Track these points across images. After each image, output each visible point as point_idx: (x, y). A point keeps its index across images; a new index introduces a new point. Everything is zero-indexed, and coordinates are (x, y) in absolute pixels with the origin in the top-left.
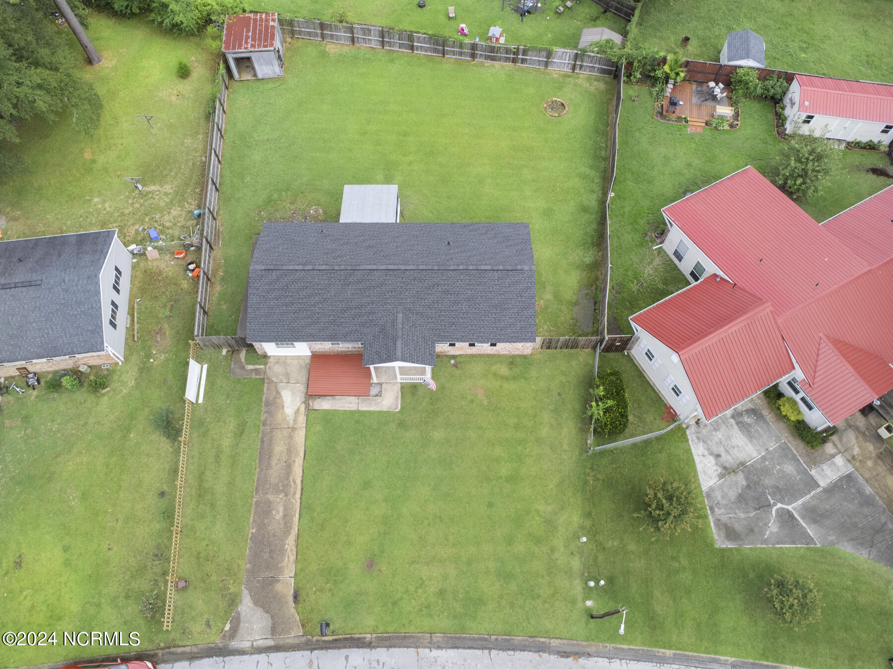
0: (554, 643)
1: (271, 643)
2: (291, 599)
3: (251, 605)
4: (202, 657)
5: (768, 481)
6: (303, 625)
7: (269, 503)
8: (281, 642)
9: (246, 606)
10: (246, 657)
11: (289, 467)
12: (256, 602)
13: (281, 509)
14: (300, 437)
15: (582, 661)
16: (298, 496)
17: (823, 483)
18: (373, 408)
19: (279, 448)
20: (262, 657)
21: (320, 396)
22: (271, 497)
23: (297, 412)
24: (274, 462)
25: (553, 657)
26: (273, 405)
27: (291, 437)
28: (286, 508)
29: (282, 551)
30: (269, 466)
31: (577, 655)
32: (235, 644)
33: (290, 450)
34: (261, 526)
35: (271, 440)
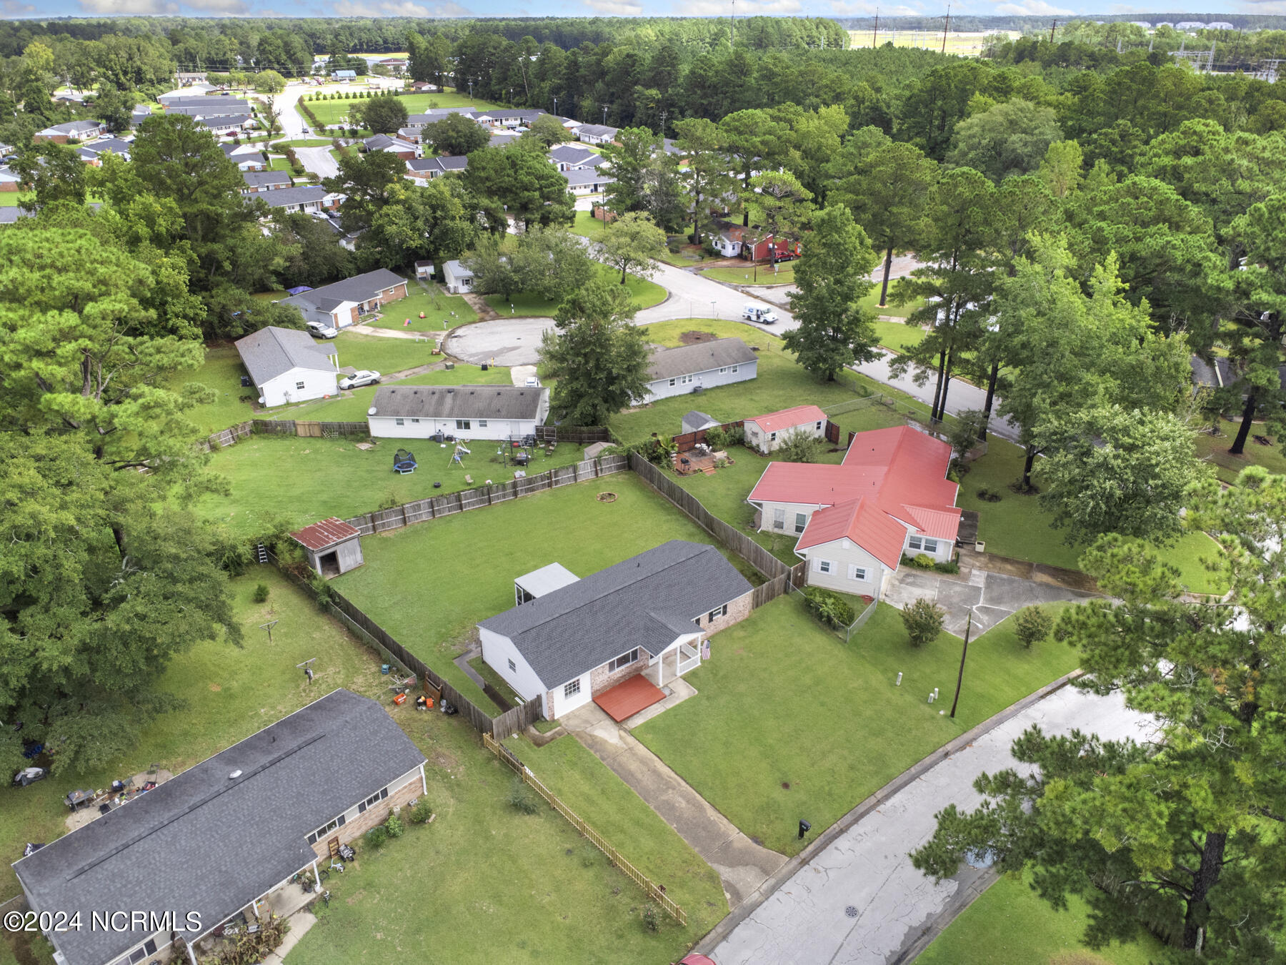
0: (949, 747)
1: (772, 881)
2: (755, 845)
3: (728, 870)
4: (731, 931)
5: (955, 600)
6: (783, 853)
7: (666, 802)
8: (780, 876)
9: (725, 873)
10: (765, 904)
11: (655, 772)
12: (732, 865)
13: (680, 799)
14: (641, 750)
15: (974, 744)
16: (683, 783)
17: (982, 585)
18: (678, 702)
19: (633, 766)
20: (777, 894)
21: (628, 718)
22: (664, 797)
23: (621, 737)
24: (640, 776)
25: (958, 754)
26: (595, 744)
27: (634, 754)
28: (683, 797)
29: (713, 823)
30: (639, 781)
31: (969, 743)
32: (747, 901)
33: (643, 761)
34: (678, 820)
35: (620, 765)
